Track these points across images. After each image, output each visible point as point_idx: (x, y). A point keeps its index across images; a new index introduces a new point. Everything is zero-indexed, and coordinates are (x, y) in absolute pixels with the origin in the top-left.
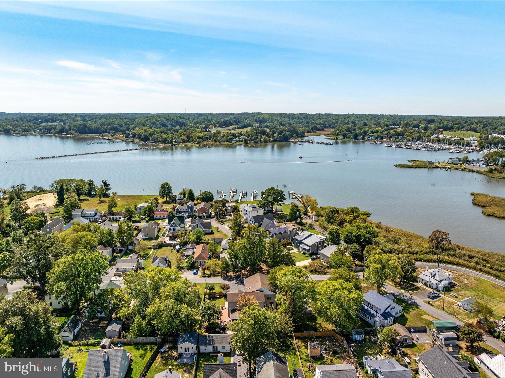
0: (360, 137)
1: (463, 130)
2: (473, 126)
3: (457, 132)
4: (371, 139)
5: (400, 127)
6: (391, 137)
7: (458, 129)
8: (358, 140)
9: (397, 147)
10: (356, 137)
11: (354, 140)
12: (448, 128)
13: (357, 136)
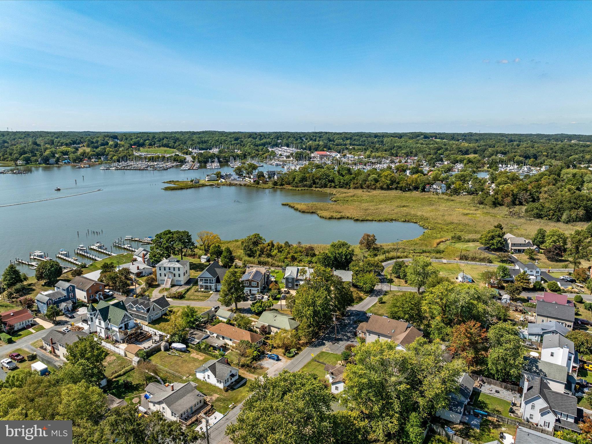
0: (52, 160)
1: (157, 147)
2: (165, 141)
3: (151, 149)
4: (68, 162)
5: (84, 146)
6: (90, 158)
7: (150, 145)
8: (50, 164)
9: (117, 169)
10: (46, 160)
11: (44, 165)
12: (140, 145)
13: (48, 160)
